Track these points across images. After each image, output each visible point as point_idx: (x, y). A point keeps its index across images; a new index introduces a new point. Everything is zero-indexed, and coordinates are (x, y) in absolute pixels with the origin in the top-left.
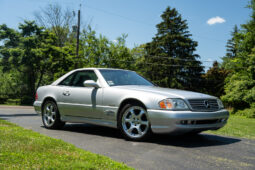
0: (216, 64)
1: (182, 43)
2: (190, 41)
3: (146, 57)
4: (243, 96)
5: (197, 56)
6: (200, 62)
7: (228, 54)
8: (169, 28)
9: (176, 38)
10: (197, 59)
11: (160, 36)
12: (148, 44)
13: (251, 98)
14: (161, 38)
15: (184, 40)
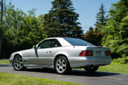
0: (91, 29)
1: (69, 15)
2: (74, 14)
3: (44, 24)
4: (116, 49)
5: (79, 23)
6: (80, 28)
7: (97, 22)
8: (60, 4)
9: (65, 11)
10: (79, 26)
11: (54, 9)
12: (46, 15)
13: (122, 51)
14: (55, 11)
15: (70, 12)
